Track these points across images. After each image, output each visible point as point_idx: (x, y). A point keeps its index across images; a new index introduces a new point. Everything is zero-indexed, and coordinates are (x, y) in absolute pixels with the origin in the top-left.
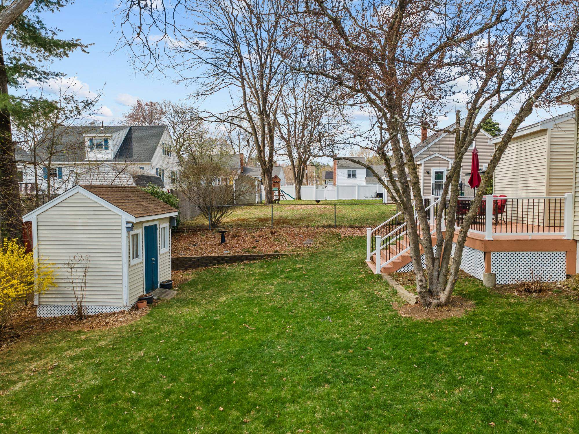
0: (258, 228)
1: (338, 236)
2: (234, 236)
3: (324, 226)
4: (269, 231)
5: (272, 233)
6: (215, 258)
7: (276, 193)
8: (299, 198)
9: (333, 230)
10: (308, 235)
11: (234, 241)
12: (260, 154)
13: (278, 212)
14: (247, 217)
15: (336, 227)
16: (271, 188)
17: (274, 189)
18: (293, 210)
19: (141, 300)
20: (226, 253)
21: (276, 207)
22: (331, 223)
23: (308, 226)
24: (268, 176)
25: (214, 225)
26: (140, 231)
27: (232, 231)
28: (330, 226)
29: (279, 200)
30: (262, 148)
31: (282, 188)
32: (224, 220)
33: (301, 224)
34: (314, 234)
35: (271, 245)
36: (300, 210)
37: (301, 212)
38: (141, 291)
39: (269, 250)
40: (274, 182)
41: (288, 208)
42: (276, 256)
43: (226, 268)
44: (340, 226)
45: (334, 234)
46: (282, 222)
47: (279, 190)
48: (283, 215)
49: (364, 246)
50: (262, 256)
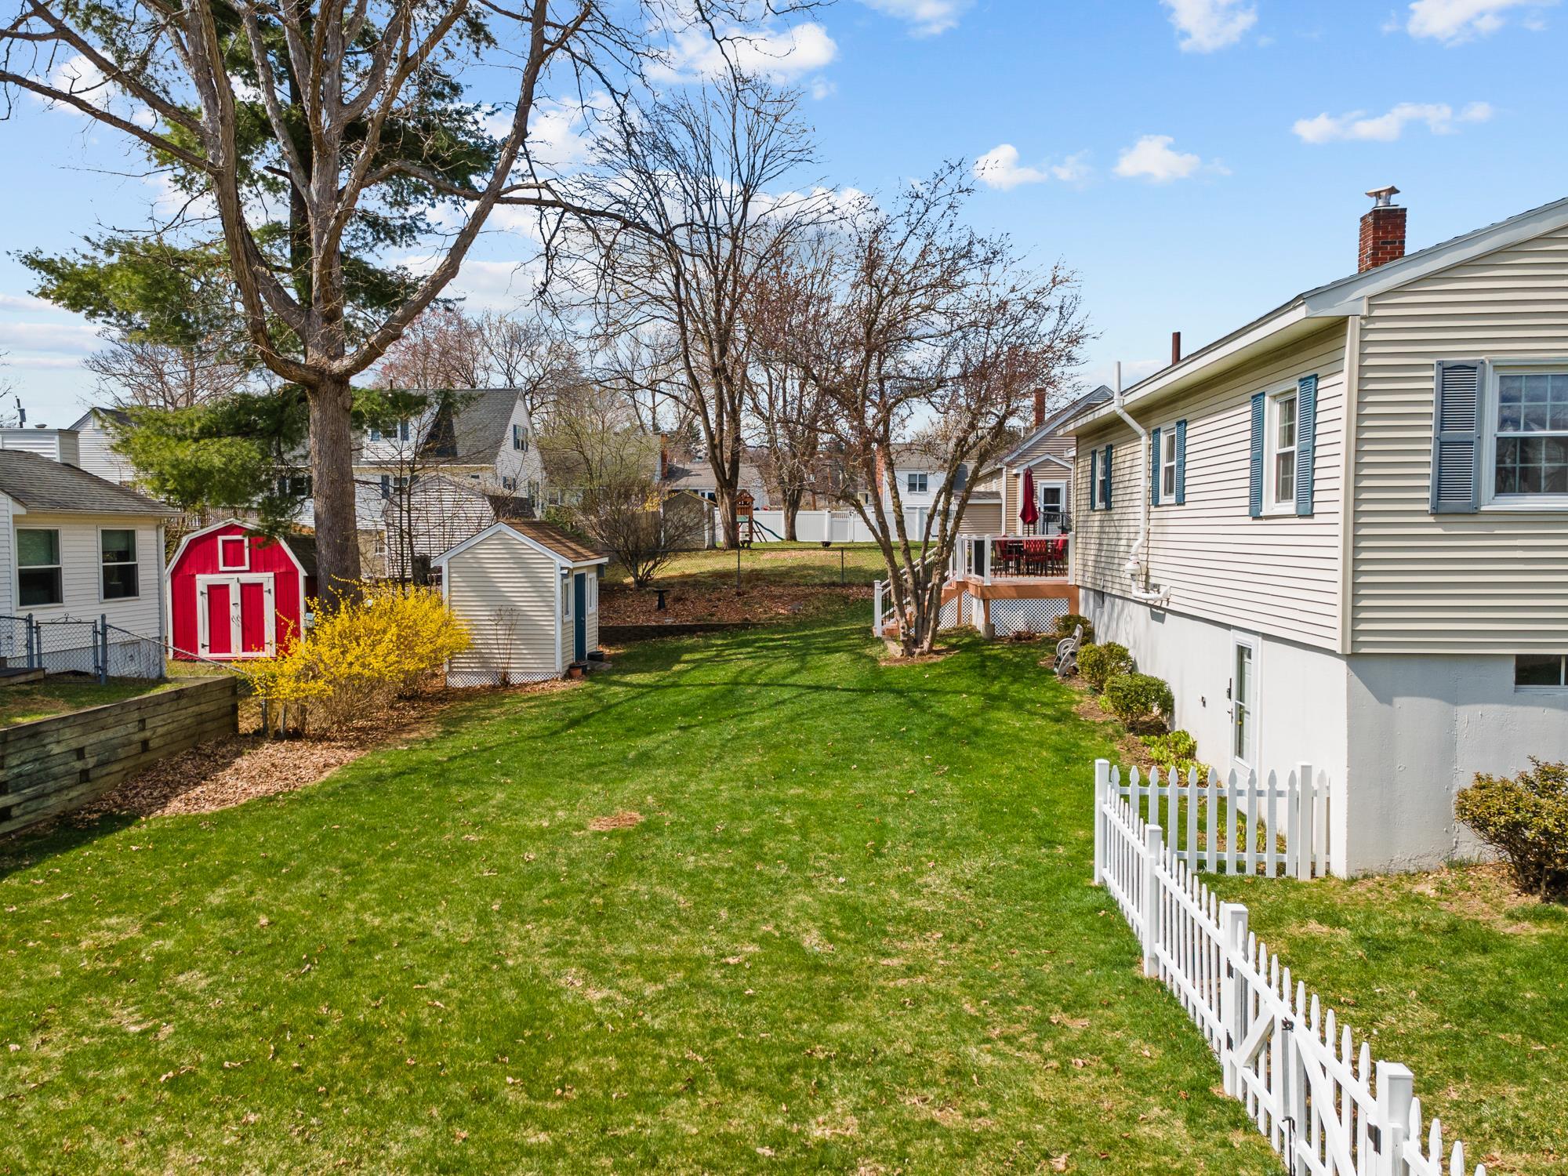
0: (715, 588)
1: (845, 599)
2: (678, 600)
3: (823, 585)
4: (734, 591)
5: (738, 594)
6: (653, 628)
7: (743, 528)
8: (792, 537)
9: (838, 590)
10: (796, 598)
11: (678, 607)
12: (713, 453)
13: (748, 562)
14: (695, 571)
15: (844, 585)
16: (734, 517)
17: (740, 518)
18: (776, 559)
19: (572, 667)
20: (669, 621)
21: (744, 553)
22: (835, 579)
23: (798, 585)
24: (728, 494)
25: (641, 583)
26: (571, 581)
27: (675, 592)
28: (834, 584)
29: (751, 541)
30: (717, 441)
31: (757, 516)
32: (658, 575)
33: (788, 581)
34: (806, 596)
35: (737, 611)
36: (789, 559)
37: (790, 563)
38: (571, 658)
39: (736, 618)
40: (742, 504)
41: (767, 556)
42: (745, 625)
43: (671, 642)
44: (850, 585)
45: (838, 596)
46: (756, 577)
47: (751, 521)
48: (757, 567)
49: (870, 612)
50: (725, 626)
